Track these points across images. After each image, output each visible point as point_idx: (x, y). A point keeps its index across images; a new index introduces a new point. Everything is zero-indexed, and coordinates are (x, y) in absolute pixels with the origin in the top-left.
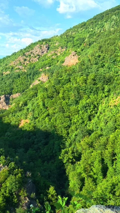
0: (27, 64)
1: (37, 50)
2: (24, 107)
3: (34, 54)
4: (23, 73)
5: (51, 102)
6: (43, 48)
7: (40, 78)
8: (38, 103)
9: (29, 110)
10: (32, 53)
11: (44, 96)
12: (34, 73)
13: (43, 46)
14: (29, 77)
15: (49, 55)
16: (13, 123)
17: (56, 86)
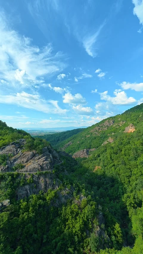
0: (100, 131)
1: (106, 123)
2: (97, 158)
3: (105, 126)
7: (108, 140)
9: (101, 160)
10: (103, 125)
12: (104, 137)
13: (111, 121)
15: (114, 126)
16: (91, 167)
17: (119, 146)
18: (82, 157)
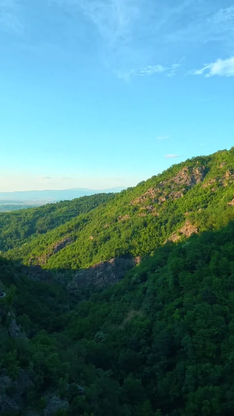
0: (162, 202)
2: (139, 284)
3: (176, 184)
4: (152, 219)
5: (189, 278)
6: (194, 173)
7: (182, 230)
8: (165, 279)
10: (172, 182)
14: (163, 227)
15: (206, 186)
16: (113, 314)
17: (204, 247)
18: (100, 283)
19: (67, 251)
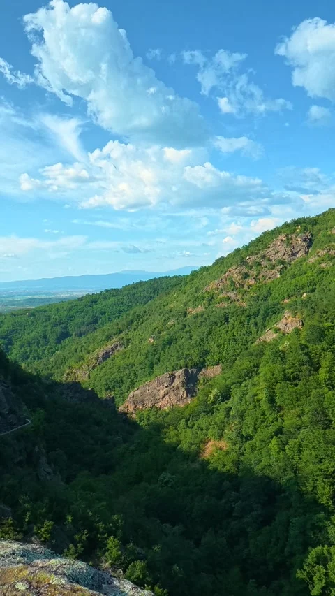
0: (250, 286)
1: (278, 249)
2: (220, 403)
3: (270, 260)
4: (237, 310)
5: (291, 393)
6: (294, 242)
7: (280, 325)
8: (256, 395)
9: (231, 413)
10: (263, 257)
11: (273, 375)
12: (268, 311)
13: (296, 237)
14: (252, 321)
15: (312, 260)
16: (184, 446)
17: (311, 347)
18: (165, 405)
19: (117, 360)
